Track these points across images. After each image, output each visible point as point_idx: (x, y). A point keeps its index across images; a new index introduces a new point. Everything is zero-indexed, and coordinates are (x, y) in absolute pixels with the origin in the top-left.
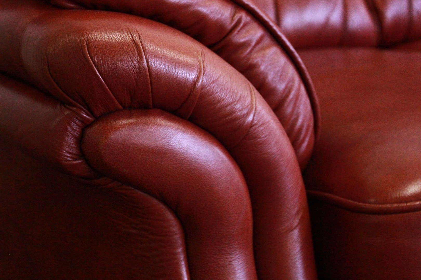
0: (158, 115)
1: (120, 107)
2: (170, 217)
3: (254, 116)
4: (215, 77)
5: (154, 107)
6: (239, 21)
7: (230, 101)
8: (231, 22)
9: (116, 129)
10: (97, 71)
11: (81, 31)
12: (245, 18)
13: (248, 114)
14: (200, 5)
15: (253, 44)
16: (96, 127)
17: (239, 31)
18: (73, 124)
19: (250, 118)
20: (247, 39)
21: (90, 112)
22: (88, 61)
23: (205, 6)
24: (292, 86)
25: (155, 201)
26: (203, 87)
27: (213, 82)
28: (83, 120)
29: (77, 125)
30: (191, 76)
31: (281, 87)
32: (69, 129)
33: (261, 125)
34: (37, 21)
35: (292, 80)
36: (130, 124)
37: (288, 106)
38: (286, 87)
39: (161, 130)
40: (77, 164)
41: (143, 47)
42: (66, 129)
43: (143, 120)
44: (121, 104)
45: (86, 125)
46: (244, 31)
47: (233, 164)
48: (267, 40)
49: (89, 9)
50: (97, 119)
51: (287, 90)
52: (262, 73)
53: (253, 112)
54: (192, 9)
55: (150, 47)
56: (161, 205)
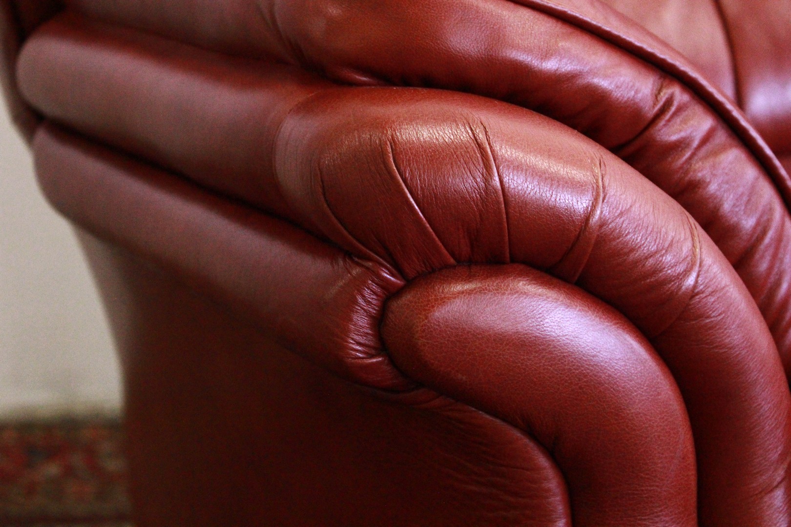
0: (521, 274)
1: (452, 261)
2: (543, 461)
3: (698, 276)
4: (625, 205)
5: (514, 260)
6: (669, 102)
7: (653, 248)
8: (655, 104)
9: (443, 301)
10: (409, 196)
11: (380, 124)
12: (680, 96)
13: (687, 273)
14: (595, 75)
15: (696, 143)
16: (407, 298)
17: (669, 121)
18: (367, 292)
19: (690, 281)
20: (683, 134)
21: (398, 270)
22: (393, 178)
23: (606, 77)
24: (769, 221)
25: (517, 434)
26: (603, 224)
27: (621, 214)
28: (384, 284)
29: (375, 293)
30: (579, 203)
31: (748, 223)
32: (360, 300)
33: (712, 293)
35: (771, 210)
36: (470, 292)
37: (762, 257)
38: (758, 223)
39: (525, 302)
40: (373, 363)
41: (492, 151)
42: (356, 302)
43: (492, 284)
44: (453, 255)
45: (390, 294)
46: (678, 120)
47: (659, 365)
48: (721, 136)
49: (395, 85)
50: (410, 283)
51: (759, 229)
52: (713, 197)
53: (696, 269)
54: (581, 82)
55: (505, 151)
56: (526, 441)
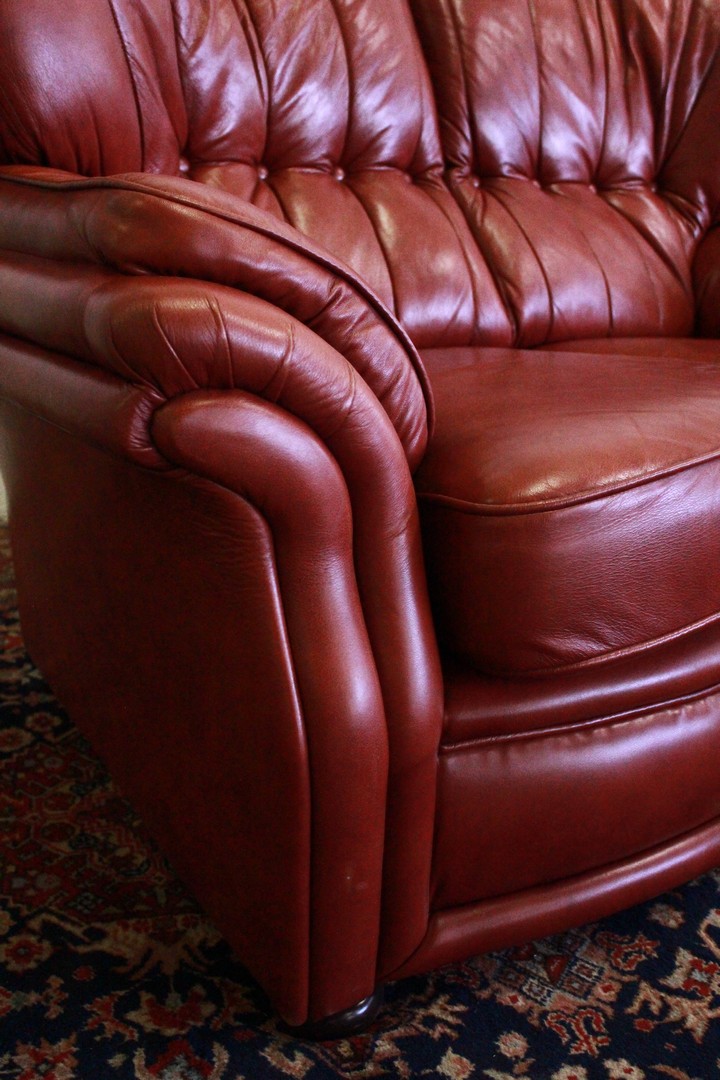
0: (239, 396)
1: (196, 386)
2: (256, 516)
3: (353, 400)
4: (307, 353)
5: (236, 386)
6: (338, 294)
7: (325, 382)
8: (329, 295)
9: (190, 411)
10: (169, 345)
11: (150, 297)
12: (346, 291)
13: (346, 398)
14: (291, 273)
15: (355, 321)
16: (167, 410)
17: (339, 305)
18: (141, 405)
19: (348, 404)
20: (347, 314)
21: (162, 392)
22: (157, 330)
23: (298, 275)
24: (400, 371)
25: (240, 499)
26: (292, 365)
27: (304, 359)
28: (153, 401)
29: (146, 406)
30: (278, 352)
31: (387, 372)
32: (137, 410)
33: (362, 412)
34: (102, 290)
35: (402, 364)
36: (207, 406)
37: (396, 394)
38: (394, 372)
39: (242, 414)
40: (146, 452)
41: (222, 315)
42: (134, 411)
43: (222, 401)
44: (197, 382)
45: (156, 407)
46: (344, 305)
47: (327, 453)
48: (372, 317)
50: (170, 400)
51: (395, 375)
52: (366, 355)
53: (353, 395)
54: (281, 277)
55: (229, 316)
56: (246, 503)
